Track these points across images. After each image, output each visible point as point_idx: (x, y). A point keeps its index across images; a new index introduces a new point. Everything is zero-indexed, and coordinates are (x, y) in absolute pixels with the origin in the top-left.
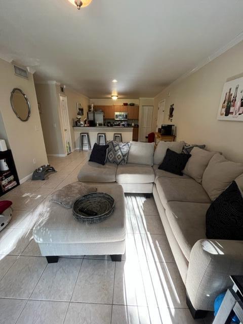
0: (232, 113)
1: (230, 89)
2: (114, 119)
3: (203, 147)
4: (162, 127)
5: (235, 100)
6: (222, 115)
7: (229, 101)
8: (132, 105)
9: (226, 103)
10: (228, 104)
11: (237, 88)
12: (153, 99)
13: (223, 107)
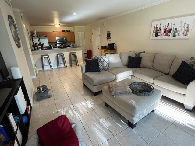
0: (160, 35)
1: (157, 25)
2: (57, 42)
3: (144, 52)
4: (109, 45)
5: (160, 30)
6: (153, 36)
7: (157, 30)
8: (68, 31)
9: (155, 31)
10: (156, 31)
11: (161, 25)
12: (84, 27)
13: (153, 33)
